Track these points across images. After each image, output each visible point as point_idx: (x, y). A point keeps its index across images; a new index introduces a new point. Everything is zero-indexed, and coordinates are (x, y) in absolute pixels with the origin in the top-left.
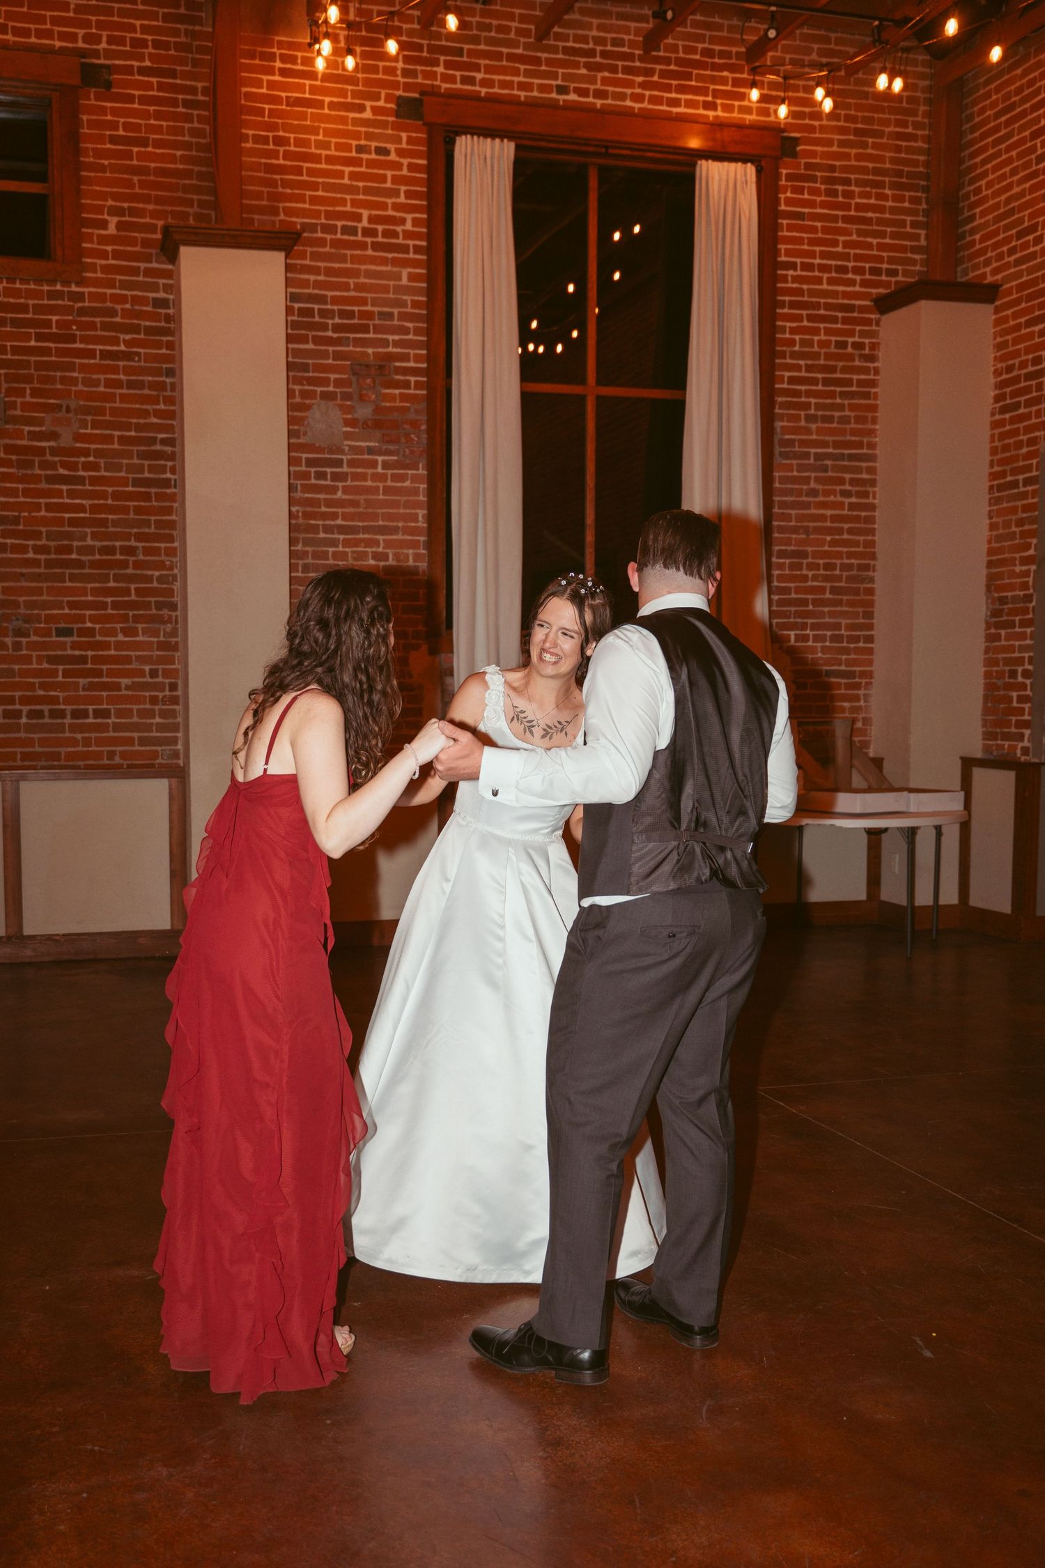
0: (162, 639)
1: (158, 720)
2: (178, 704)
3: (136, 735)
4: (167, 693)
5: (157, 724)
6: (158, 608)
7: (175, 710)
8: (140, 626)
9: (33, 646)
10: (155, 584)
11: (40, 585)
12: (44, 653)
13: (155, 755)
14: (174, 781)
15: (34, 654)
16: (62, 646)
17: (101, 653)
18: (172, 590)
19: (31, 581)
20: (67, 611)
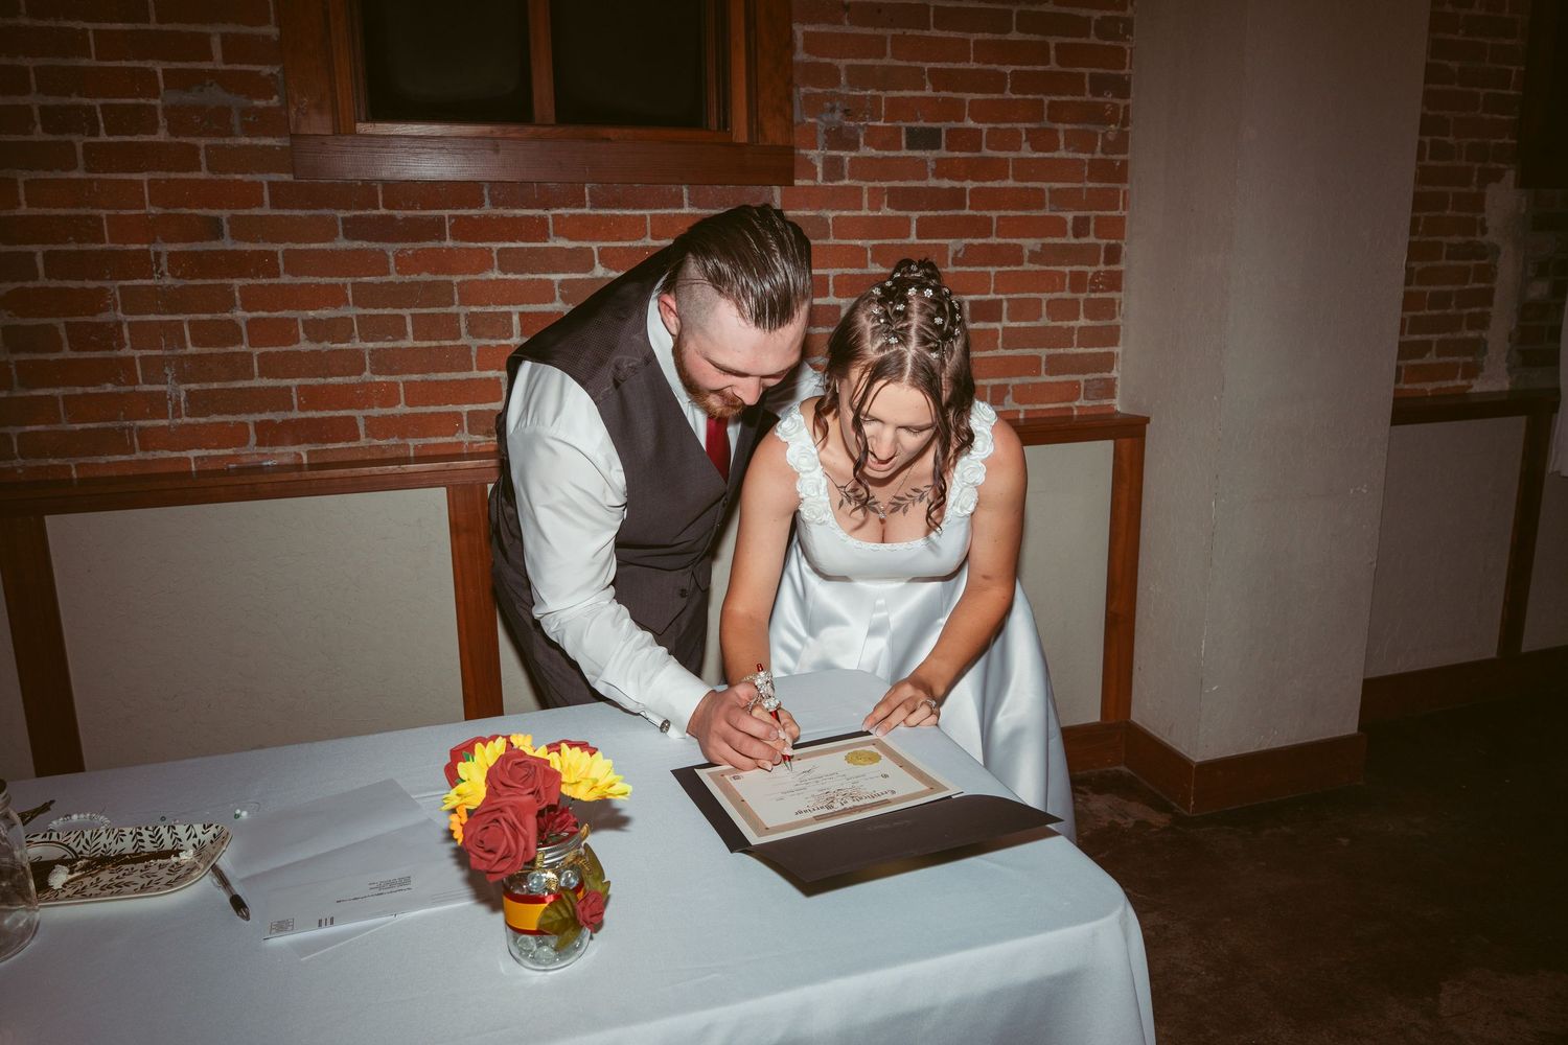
0: (1099, 155)
1: (1083, 322)
2: (1119, 289)
3: (1043, 353)
4: (1102, 267)
5: (1081, 328)
6: (1096, 92)
7: (1113, 300)
8: (1060, 126)
9: (863, 168)
10: (1093, 39)
11: (880, 31)
12: (885, 184)
13: (1072, 391)
14: (1126, 443)
15: (866, 185)
16: (918, 169)
17: (989, 184)
18: (1122, 51)
19: (864, 24)
20: (929, 92)
